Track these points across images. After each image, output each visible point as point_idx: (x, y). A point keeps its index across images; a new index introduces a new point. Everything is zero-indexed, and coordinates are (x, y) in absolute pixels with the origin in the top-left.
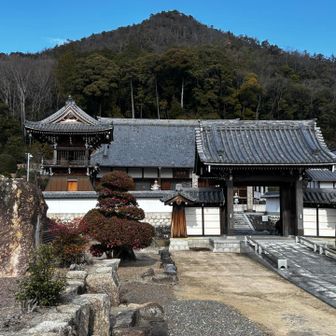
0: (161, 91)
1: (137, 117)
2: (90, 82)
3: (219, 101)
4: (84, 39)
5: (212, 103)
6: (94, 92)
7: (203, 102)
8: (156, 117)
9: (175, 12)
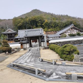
0: (31, 24)
1: (28, 29)
2: (18, 24)
3: (41, 25)
4: (21, 16)
5: (40, 25)
6: (19, 25)
7: (39, 25)
8: (31, 29)
9: (36, 9)
